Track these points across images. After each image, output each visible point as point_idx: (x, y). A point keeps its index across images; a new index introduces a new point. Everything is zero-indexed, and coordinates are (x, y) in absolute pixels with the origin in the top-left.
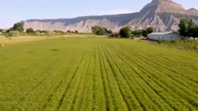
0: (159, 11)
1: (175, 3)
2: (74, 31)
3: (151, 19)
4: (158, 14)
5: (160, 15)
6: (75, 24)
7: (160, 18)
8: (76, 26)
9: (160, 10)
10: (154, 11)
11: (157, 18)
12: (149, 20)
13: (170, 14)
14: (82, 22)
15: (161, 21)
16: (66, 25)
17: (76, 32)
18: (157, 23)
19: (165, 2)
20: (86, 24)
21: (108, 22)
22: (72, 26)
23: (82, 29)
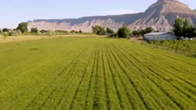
0: (164, 11)
1: (181, 3)
2: (78, 31)
3: (157, 19)
4: (164, 14)
5: (165, 15)
6: (80, 24)
7: (166, 18)
8: (81, 26)
9: (166, 10)
10: (159, 12)
11: (163, 18)
12: (154, 21)
13: (176, 14)
14: (87, 22)
15: (166, 21)
16: (72, 25)
17: (80, 32)
18: (162, 23)
19: (170, 2)
20: (92, 23)
21: (113, 22)
22: (77, 26)
23: (87, 29)
